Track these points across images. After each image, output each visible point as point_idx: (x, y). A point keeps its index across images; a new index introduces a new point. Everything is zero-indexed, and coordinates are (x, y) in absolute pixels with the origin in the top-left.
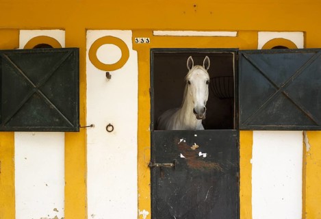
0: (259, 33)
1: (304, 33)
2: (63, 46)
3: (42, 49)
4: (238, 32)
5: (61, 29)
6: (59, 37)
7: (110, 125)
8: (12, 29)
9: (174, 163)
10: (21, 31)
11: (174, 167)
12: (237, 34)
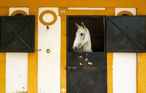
0: (115, 8)
1: (136, 8)
2: (28, 15)
3: (19, 16)
5: (27, 7)
6: (26, 10)
7: (48, 50)
8: (6, 7)
9: (77, 67)
10: (10, 8)
11: (77, 69)
12: (106, 9)
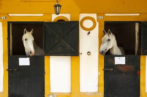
2: (70, 20)
3: (61, 22)
4: (140, 14)
5: (69, 13)
6: (68, 17)
7: (89, 52)
9: (114, 68)
11: (114, 70)
12: (140, 15)
